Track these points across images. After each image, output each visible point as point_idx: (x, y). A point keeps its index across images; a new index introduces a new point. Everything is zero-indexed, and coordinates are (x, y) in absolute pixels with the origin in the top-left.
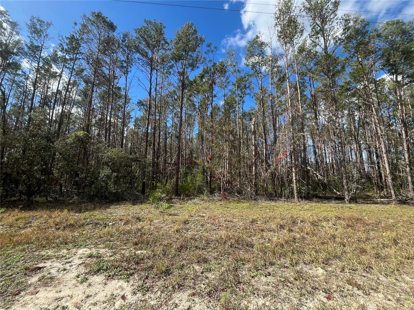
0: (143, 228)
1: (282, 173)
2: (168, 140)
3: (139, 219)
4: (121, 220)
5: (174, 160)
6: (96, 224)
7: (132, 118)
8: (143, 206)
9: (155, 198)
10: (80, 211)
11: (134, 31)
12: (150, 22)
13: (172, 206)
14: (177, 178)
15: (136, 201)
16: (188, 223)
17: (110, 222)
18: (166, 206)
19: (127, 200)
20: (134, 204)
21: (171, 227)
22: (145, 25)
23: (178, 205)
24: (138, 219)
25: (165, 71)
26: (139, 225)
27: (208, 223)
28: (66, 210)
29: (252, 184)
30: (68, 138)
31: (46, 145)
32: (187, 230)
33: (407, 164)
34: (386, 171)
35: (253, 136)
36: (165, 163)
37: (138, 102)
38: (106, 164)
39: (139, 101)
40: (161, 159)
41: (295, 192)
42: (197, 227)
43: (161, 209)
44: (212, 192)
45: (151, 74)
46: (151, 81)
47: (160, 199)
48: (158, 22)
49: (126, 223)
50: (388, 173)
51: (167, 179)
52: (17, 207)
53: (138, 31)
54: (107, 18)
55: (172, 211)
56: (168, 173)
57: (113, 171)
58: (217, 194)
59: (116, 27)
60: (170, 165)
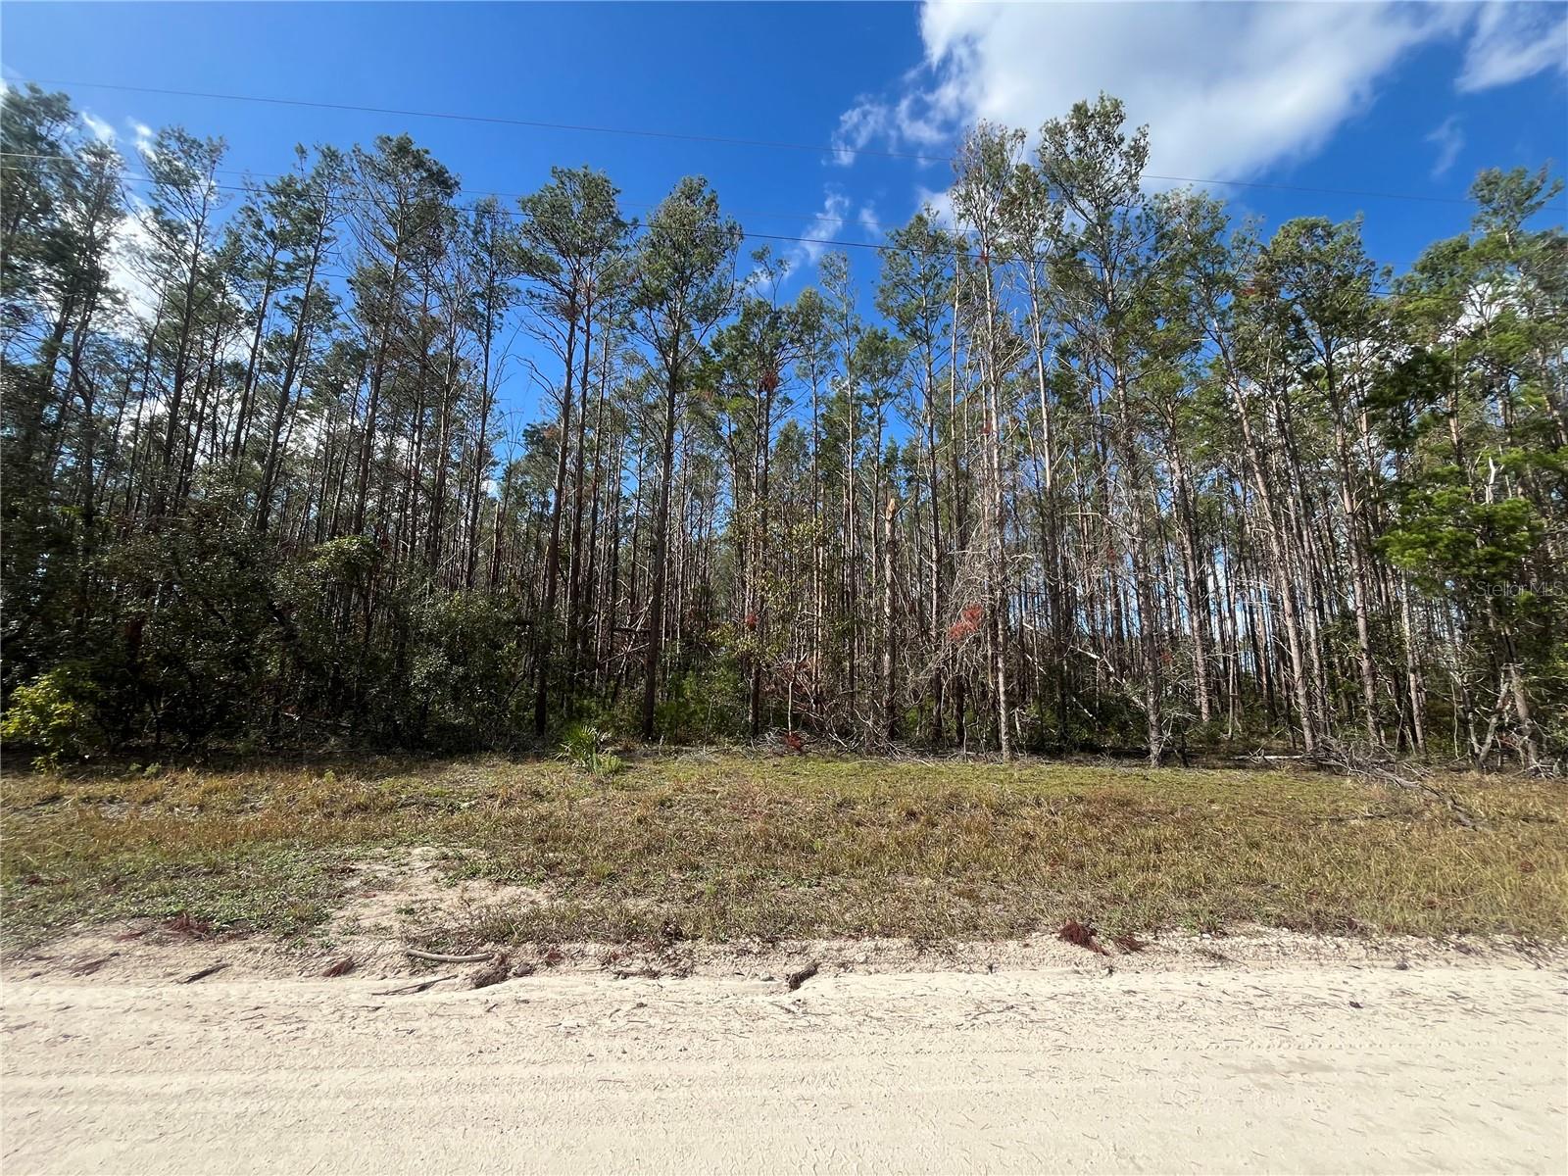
0: (551, 814)
1: (963, 674)
2: (623, 540)
3: (538, 796)
4: (491, 797)
5: (641, 621)
6: (427, 805)
7: (495, 464)
8: (543, 766)
9: (580, 742)
10: (368, 776)
11: (520, 205)
12: (571, 176)
13: (631, 767)
14: (651, 685)
15: (519, 752)
16: (671, 806)
17: (464, 801)
18: (613, 763)
19: (494, 751)
20: (515, 761)
21: (625, 814)
22: (554, 183)
23: (648, 765)
24: (536, 796)
25: (617, 317)
26: (543, 808)
27: (724, 807)
28: (330, 773)
29: (881, 705)
30: (315, 556)
31: (258, 580)
32: (668, 820)
33: (1363, 650)
34: (1293, 671)
35: (888, 556)
36: (612, 629)
37: (526, 431)
38: (432, 639)
39: (528, 428)
40: (599, 618)
41: (1003, 731)
42: (692, 815)
43: (599, 772)
44: (756, 730)
45: (569, 343)
46: (569, 363)
47: (598, 747)
48: (596, 173)
49: (508, 802)
50: (1296, 676)
51: (616, 686)
52: (190, 763)
53: (531, 205)
54: (427, 152)
55: (629, 778)
56: (621, 662)
57: (453, 661)
58: (770, 736)
59: (457, 184)
60: (630, 636)
